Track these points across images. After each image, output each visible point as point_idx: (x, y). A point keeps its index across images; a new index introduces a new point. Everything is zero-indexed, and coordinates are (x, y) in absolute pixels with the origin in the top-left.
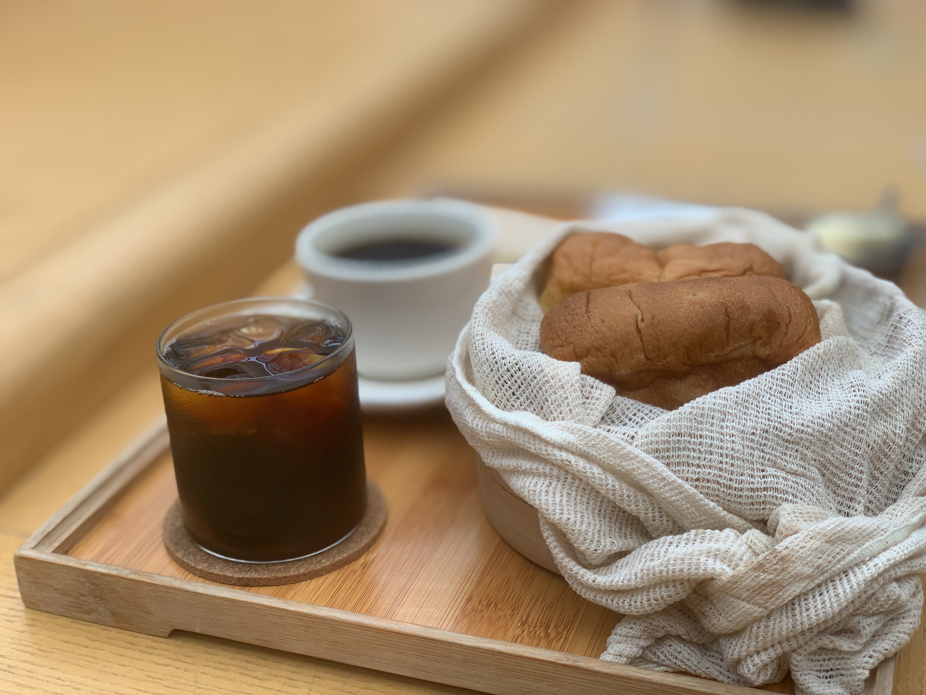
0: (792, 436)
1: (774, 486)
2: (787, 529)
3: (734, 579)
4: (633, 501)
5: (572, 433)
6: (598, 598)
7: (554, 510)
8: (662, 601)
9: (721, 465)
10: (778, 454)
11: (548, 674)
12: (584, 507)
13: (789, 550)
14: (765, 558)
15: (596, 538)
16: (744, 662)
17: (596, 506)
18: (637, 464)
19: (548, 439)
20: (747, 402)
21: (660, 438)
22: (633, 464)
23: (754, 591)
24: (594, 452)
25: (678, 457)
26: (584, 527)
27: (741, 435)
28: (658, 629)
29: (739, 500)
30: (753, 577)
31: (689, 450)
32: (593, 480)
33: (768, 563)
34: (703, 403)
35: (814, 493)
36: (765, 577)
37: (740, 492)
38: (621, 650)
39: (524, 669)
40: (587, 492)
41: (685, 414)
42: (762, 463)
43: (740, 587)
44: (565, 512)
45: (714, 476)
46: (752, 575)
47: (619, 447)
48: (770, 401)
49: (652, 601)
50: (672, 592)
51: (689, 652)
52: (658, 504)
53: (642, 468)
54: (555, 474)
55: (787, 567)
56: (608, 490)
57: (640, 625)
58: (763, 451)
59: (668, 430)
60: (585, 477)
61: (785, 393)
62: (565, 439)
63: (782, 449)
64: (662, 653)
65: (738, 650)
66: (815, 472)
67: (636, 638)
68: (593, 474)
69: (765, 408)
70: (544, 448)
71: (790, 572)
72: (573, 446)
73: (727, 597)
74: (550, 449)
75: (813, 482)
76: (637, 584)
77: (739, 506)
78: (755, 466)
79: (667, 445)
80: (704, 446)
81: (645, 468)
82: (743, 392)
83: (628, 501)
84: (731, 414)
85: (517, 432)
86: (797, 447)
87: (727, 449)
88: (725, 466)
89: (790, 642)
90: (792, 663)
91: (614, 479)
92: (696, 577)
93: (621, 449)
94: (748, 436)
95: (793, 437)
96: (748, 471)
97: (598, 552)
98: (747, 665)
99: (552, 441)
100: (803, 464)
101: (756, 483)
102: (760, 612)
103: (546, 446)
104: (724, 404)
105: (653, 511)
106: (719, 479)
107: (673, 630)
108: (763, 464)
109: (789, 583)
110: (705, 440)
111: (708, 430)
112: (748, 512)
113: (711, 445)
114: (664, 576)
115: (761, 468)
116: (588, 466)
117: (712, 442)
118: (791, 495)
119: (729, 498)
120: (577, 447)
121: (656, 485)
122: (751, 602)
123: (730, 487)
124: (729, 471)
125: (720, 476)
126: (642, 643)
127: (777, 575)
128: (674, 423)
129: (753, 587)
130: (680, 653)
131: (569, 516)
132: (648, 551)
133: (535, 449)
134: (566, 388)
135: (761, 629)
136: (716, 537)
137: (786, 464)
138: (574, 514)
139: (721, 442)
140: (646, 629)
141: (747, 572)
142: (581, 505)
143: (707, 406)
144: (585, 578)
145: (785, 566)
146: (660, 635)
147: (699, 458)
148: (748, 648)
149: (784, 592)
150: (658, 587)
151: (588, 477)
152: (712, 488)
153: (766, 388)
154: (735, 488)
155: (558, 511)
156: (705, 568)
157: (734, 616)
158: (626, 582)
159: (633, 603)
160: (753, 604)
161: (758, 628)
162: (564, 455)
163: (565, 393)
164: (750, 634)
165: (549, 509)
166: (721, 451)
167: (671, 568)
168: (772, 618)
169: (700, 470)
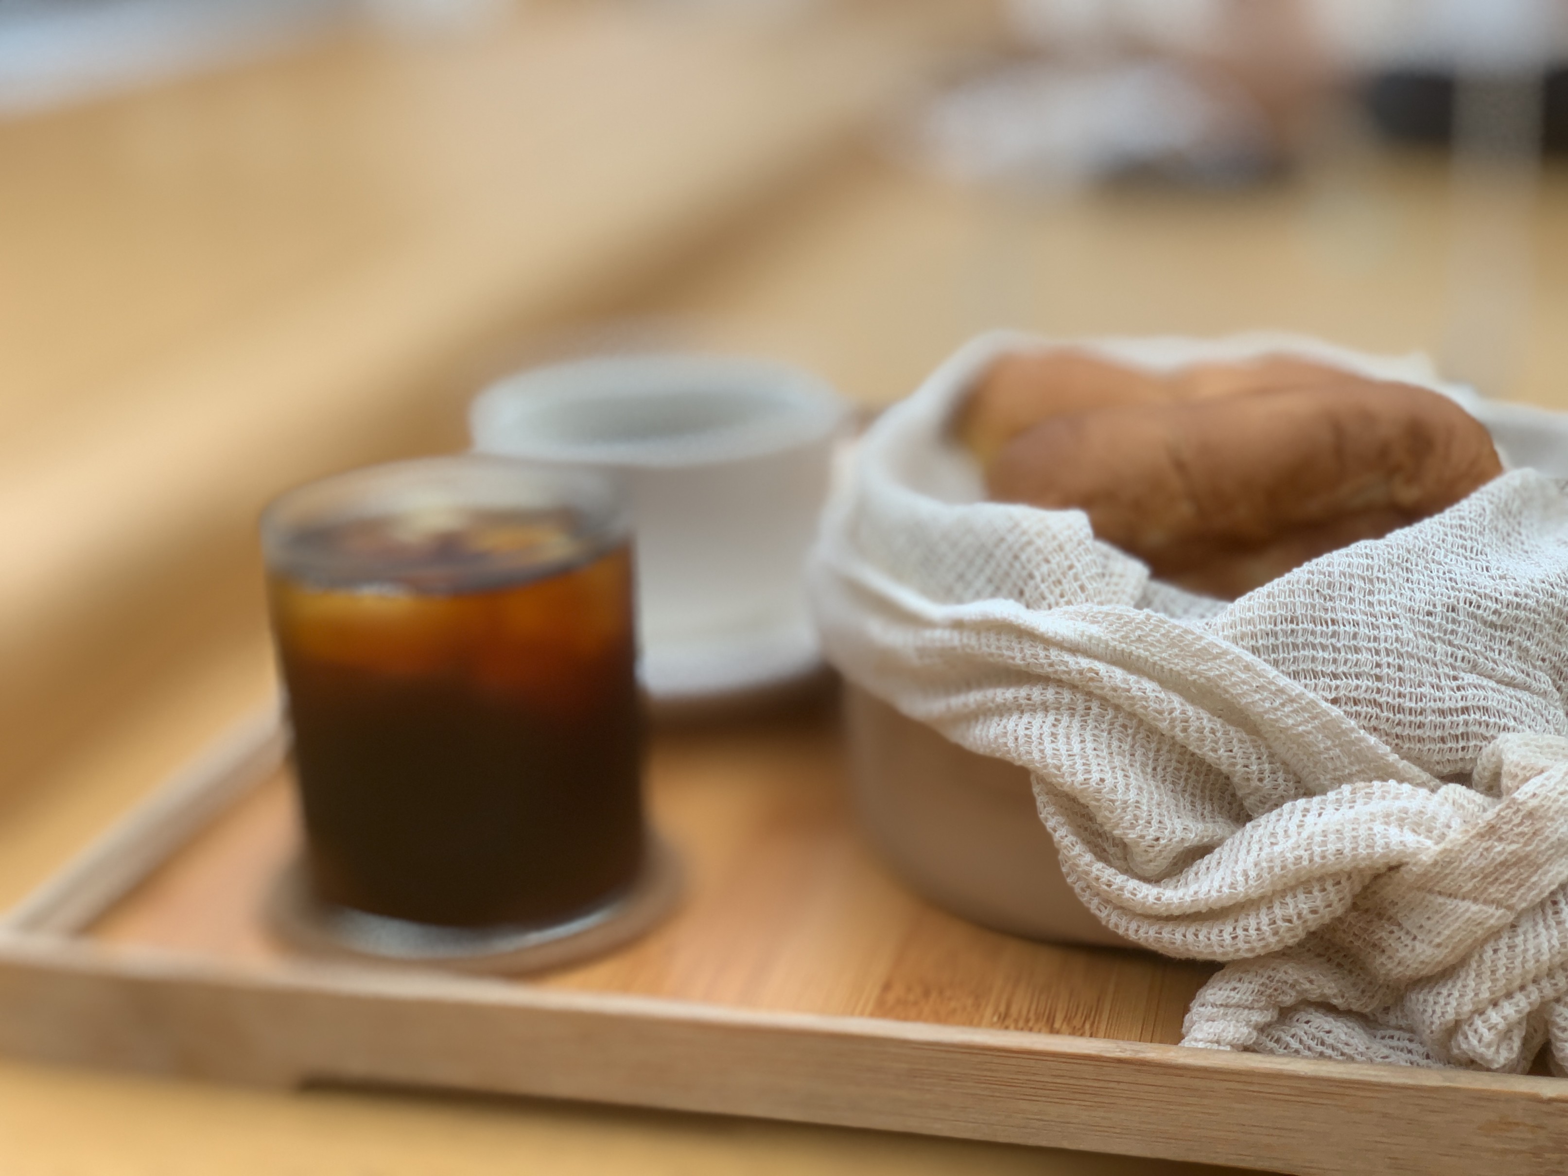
0: (1500, 614)
1: (1480, 704)
2: (1524, 768)
3: (1446, 857)
4: (1222, 740)
5: (1093, 622)
6: (1166, 935)
7: (1072, 766)
8: (1300, 922)
9: (1378, 670)
10: (1478, 648)
11: (1083, 1082)
12: (1127, 761)
13: (1539, 799)
14: (1498, 815)
15: (1156, 818)
16: (1466, 1027)
17: (1149, 759)
18: (1228, 666)
19: (1051, 634)
20: (1407, 561)
21: (1258, 627)
22: (1221, 667)
23: (1485, 877)
24: (1142, 651)
25: (1294, 662)
26: (1132, 796)
27: (1408, 615)
28: (1284, 988)
29: (1419, 732)
30: (1480, 850)
31: (1314, 647)
32: (1144, 703)
33: (1505, 823)
34: (1329, 565)
35: (1550, 718)
36: (1504, 849)
37: (1419, 718)
38: (1217, 1031)
39: (1033, 1078)
40: (1130, 731)
41: (1298, 582)
42: (1451, 665)
43: (1458, 872)
44: (1094, 768)
45: (1366, 691)
46: (1478, 847)
47: (1190, 637)
48: (1448, 561)
49: (1280, 923)
50: (1318, 902)
51: (1345, 1029)
52: (1268, 747)
53: (1239, 673)
54: (1066, 700)
55: (1542, 828)
56: (1173, 720)
57: (1250, 983)
58: (1450, 644)
59: (1271, 612)
60: (1129, 698)
61: (1472, 548)
62: (1083, 632)
63: (1484, 640)
64: (1293, 1036)
65: (1454, 1004)
66: (1545, 682)
67: (1246, 1007)
68: (1144, 693)
69: (1441, 572)
70: (1042, 654)
71: (1547, 838)
72: (1098, 645)
73: (1430, 897)
74: (1054, 653)
75: (1545, 698)
76: (1250, 891)
77: (1419, 745)
78: (1441, 670)
79: (1272, 640)
80: (1341, 637)
81: (1242, 672)
82: (1398, 544)
83: (1212, 741)
84: (1385, 581)
85: (983, 635)
86: (1509, 636)
87: (1386, 641)
88: (1386, 670)
89: (1553, 978)
90: (1555, 1024)
91: (1183, 701)
92: (1368, 862)
93: (1194, 639)
94: (1421, 618)
95: (1503, 616)
96: (1430, 679)
97: (1162, 842)
98: (1476, 1031)
99: (1058, 638)
100: (1524, 667)
101: (1447, 698)
102: (1499, 918)
103: (1046, 649)
104: (1368, 565)
105: (1259, 761)
106: (1377, 696)
107: (1314, 987)
108: (1454, 668)
109: (1547, 860)
110: (1342, 627)
111: (1344, 610)
112: (1436, 757)
113: (1355, 636)
114: (1305, 867)
115: (1452, 673)
116: (1132, 678)
117: (1357, 630)
118: (1512, 720)
119: (1398, 729)
120: (1107, 645)
121: (1267, 705)
122: (1481, 900)
123: (1400, 709)
124: (1395, 680)
125: (1379, 691)
126: (1258, 1017)
127: (1526, 844)
128: (1282, 599)
129: (1483, 869)
130: (1329, 1032)
131: (1102, 776)
132: (1261, 830)
133: (1023, 659)
134: (1068, 548)
135: (1501, 954)
136: (1393, 792)
137: (1495, 666)
138: (1110, 772)
139: (1373, 629)
140: (1262, 989)
141: (1467, 843)
142: (1121, 758)
143: (1336, 570)
144: (1140, 896)
145: (1538, 826)
146: (1288, 999)
147: (1335, 661)
148: (1476, 995)
149: (1541, 875)
150: (1290, 895)
151: (1133, 698)
152: (1363, 715)
153: (1435, 540)
154: (1411, 710)
155: (1079, 767)
156: (1386, 843)
157: (1447, 932)
158: (1226, 890)
159: (1239, 932)
160: (1485, 902)
161: (1495, 951)
162: (1085, 663)
163: (1067, 557)
164: (1479, 966)
165: (1063, 765)
166: (1376, 645)
167: (1317, 850)
168: (1520, 930)
169: (1338, 682)
